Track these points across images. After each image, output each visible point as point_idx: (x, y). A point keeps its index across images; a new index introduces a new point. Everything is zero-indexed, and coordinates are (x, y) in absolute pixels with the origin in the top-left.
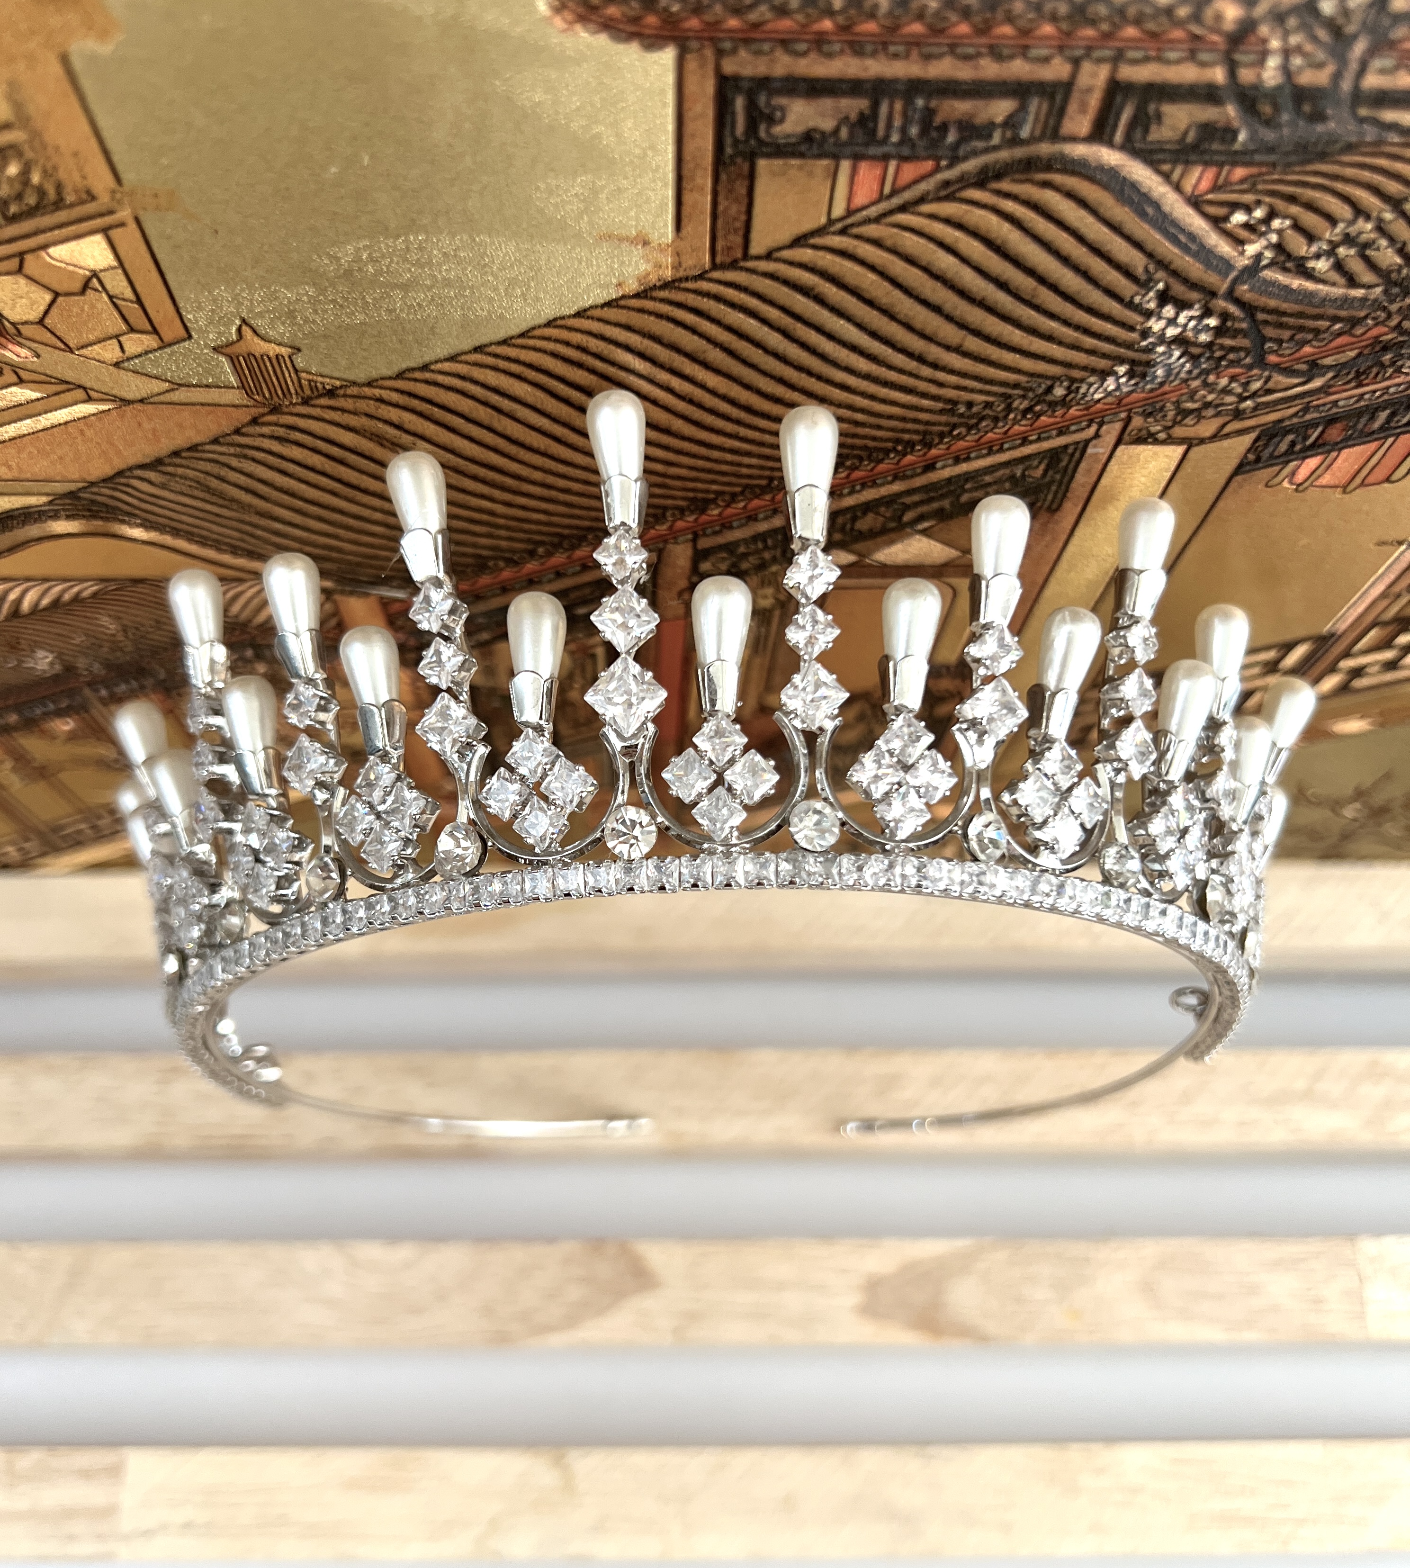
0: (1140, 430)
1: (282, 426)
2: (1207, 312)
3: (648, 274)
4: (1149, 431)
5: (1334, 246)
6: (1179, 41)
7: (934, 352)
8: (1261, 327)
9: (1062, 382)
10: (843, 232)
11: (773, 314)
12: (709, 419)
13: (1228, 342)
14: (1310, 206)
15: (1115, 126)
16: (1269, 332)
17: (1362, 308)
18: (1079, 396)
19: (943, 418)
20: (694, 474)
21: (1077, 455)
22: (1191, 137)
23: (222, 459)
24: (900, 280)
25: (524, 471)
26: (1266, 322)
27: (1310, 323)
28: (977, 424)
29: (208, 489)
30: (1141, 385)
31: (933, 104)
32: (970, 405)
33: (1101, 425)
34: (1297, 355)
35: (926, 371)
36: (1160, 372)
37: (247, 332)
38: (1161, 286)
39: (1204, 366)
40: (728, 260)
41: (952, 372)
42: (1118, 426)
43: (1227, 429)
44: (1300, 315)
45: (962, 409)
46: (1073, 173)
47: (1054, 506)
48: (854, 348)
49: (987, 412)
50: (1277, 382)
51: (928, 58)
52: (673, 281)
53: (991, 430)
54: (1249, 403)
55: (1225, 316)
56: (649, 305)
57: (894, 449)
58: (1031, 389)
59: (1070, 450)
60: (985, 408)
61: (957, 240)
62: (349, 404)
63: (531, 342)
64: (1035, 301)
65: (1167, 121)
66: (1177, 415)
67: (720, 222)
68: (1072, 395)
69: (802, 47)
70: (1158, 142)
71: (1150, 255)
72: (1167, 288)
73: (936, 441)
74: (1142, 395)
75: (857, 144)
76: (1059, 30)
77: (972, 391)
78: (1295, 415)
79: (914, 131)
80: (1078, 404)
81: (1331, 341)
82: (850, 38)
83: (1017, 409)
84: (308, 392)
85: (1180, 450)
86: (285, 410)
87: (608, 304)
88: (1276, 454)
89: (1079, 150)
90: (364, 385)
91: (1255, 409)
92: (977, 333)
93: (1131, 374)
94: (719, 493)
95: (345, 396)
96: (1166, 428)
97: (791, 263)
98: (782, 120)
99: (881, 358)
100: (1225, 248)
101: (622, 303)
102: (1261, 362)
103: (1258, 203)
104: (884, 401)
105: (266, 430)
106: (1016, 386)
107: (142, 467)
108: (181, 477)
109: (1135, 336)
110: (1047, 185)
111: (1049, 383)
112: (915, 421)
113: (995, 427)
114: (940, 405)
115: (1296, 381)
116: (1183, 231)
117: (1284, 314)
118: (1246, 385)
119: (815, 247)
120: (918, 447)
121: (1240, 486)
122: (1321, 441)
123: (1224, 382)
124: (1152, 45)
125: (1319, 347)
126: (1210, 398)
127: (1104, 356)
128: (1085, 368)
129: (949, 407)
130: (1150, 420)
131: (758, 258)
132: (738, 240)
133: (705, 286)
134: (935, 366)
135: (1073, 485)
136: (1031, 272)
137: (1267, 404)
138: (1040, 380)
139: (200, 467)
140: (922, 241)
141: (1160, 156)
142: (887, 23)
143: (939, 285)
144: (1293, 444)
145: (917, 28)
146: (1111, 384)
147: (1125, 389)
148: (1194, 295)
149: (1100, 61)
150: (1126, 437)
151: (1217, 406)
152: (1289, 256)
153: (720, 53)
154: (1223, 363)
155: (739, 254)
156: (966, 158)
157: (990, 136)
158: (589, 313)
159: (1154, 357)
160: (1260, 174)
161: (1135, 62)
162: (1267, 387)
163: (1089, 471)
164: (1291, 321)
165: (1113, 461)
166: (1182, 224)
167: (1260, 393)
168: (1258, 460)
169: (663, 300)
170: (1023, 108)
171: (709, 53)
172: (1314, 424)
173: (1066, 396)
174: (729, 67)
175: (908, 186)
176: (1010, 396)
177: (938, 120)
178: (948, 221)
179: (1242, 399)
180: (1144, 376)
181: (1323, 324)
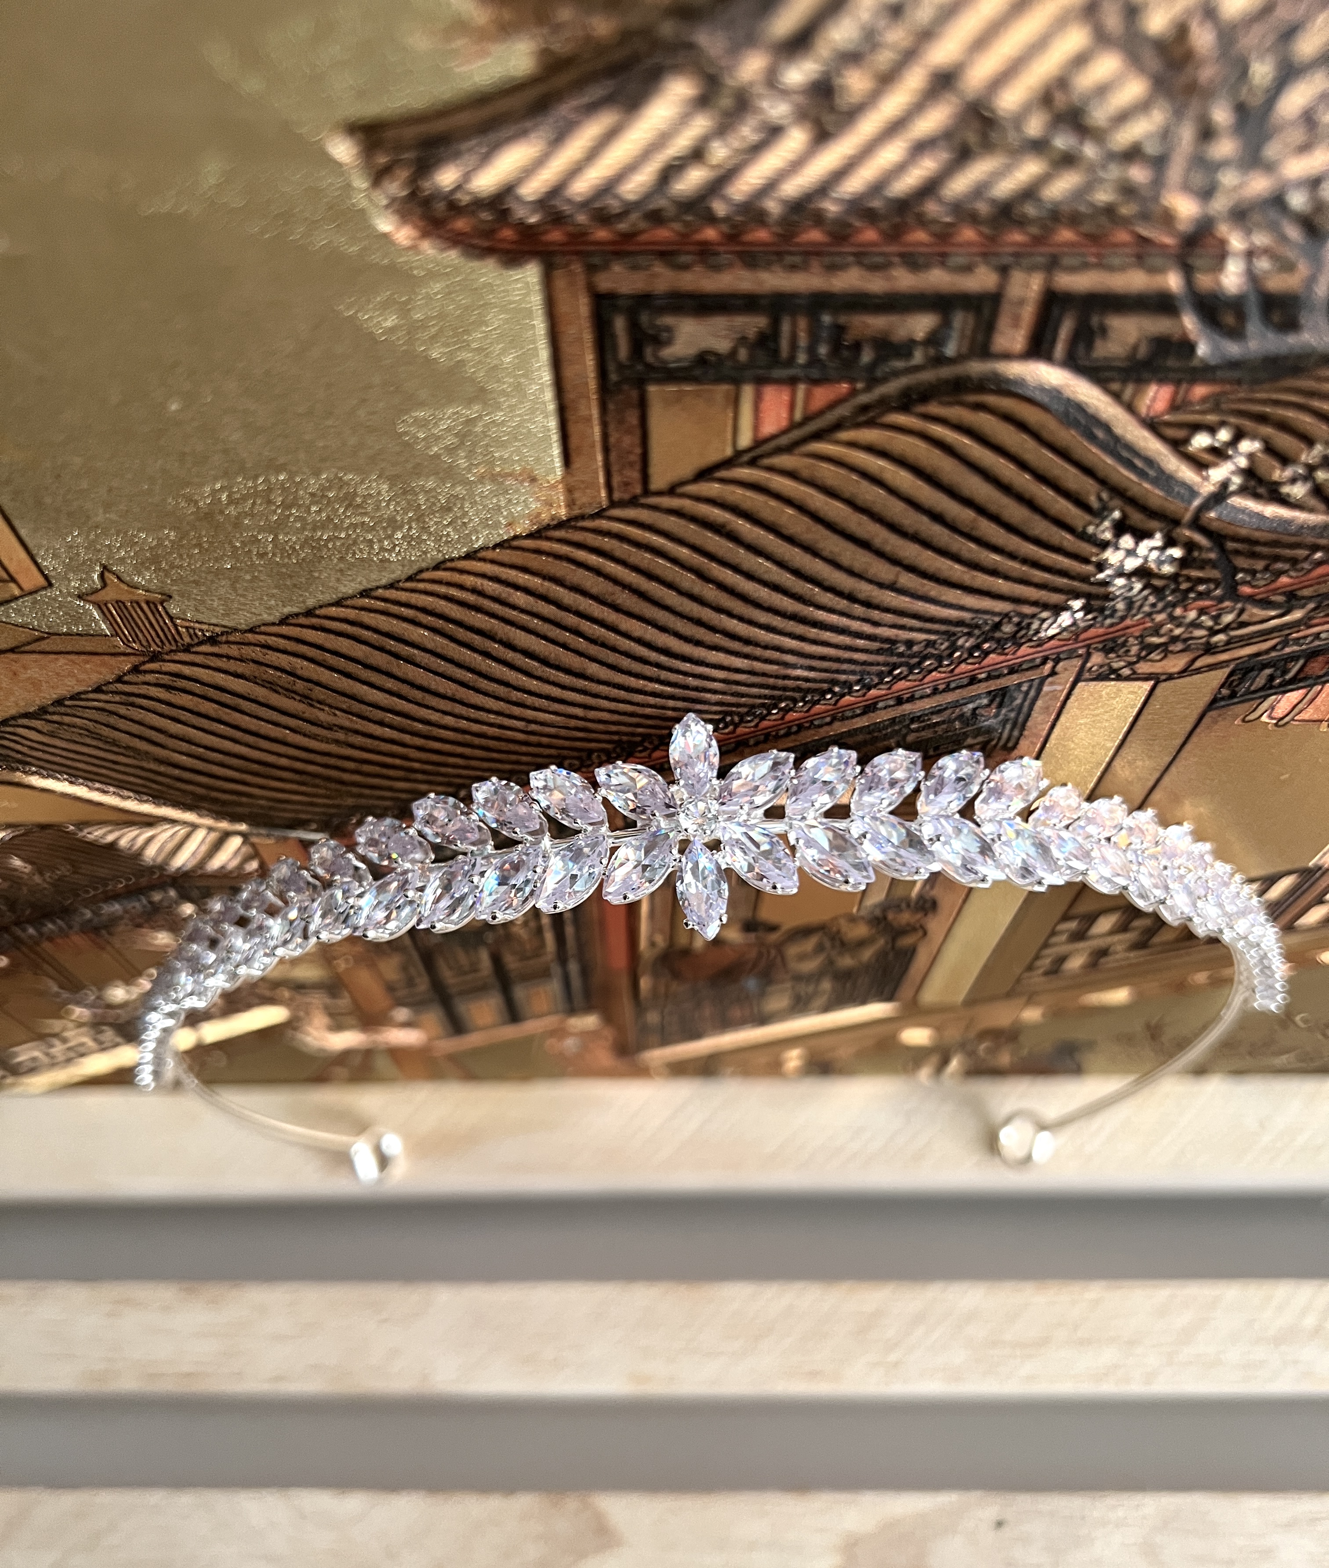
0: (1101, 666)
1: (166, 673)
2: (1170, 542)
3: (539, 514)
4: (1111, 667)
5: (1311, 469)
6: (1124, 245)
7: (865, 589)
8: (1232, 557)
9: (1010, 618)
10: (753, 463)
11: (684, 552)
12: (625, 663)
13: (1195, 573)
14: (1284, 426)
15: (1053, 342)
16: (1240, 562)
18: (1031, 632)
19: (881, 658)
20: (616, 717)
21: (1032, 693)
22: (1143, 352)
23: (108, 707)
24: (822, 514)
25: (435, 717)
26: (1237, 552)
27: (1288, 552)
28: (919, 664)
29: (99, 737)
30: (1099, 619)
31: (843, 319)
32: (910, 644)
33: (1057, 661)
34: (1273, 586)
35: (858, 609)
36: (1121, 606)
37: (111, 578)
38: (1117, 514)
39: (1170, 598)
40: (627, 496)
41: (887, 610)
42: (1078, 662)
43: (1198, 664)
44: (1275, 544)
45: (902, 649)
46: (1008, 394)
47: (1010, 745)
48: (776, 588)
49: (930, 650)
50: (1252, 615)
51: (832, 268)
52: (569, 520)
53: (935, 669)
54: (1221, 637)
55: (1190, 546)
56: (545, 545)
57: (830, 691)
58: (977, 626)
59: (1024, 688)
60: (927, 646)
61: (882, 468)
62: (233, 651)
63: (421, 586)
64: (975, 533)
65: (1112, 335)
66: (1142, 649)
67: (613, 456)
68: (1023, 632)
69: (684, 259)
70: (1105, 358)
71: (1103, 482)
72: (1125, 516)
73: (876, 680)
74: (1101, 631)
75: (760, 367)
76: (981, 234)
77: (912, 629)
78: (1273, 648)
79: (823, 350)
80: (1030, 640)
81: (1310, 571)
82: (738, 248)
83: (962, 647)
84: (187, 640)
85: (1147, 686)
86: (167, 657)
87: (500, 545)
88: (1252, 688)
89: (1016, 369)
90: (246, 631)
91: (1228, 643)
92: (911, 569)
93: (1086, 609)
94: (645, 737)
95: (228, 642)
96: (1130, 664)
97: (698, 499)
98: (669, 342)
99: (807, 597)
100: (1186, 473)
101: (515, 543)
102: (1232, 593)
103: (1223, 424)
104: (815, 642)
105: (149, 678)
106: (960, 623)
107: (26, 715)
108: (69, 725)
109: (1090, 568)
110: (980, 407)
111: (997, 619)
112: (851, 661)
113: (940, 666)
114: (876, 645)
115: (1273, 613)
116: (1138, 455)
117: (1257, 542)
118: (1216, 618)
119: (722, 481)
120: (857, 688)
121: (1215, 722)
122: (1302, 675)
123: (1192, 615)
124: (1094, 250)
125: (1297, 577)
126: (1178, 631)
127: (1055, 590)
128: (1035, 604)
129: (887, 646)
130: (1112, 655)
131: (660, 493)
132: (635, 475)
133: (604, 524)
134: (868, 604)
135: (1029, 724)
136: (968, 502)
137: (1241, 638)
138: (986, 617)
139: (86, 715)
140: (842, 471)
141: (1107, 374)
142: (779, 230)
143: (864, 518)
144: (1271, 678)
145: (815, 235)
146: (1065, 619)
147: (1082, 625)
148: (1154, 524)
149: (1031, 269)
150: (1087, 675)
151: (1185, 640)
152: (1260, 481)
153: (591, 269)
154: (1192, 595)
155: (638, 490)
156: (885, 380)
157: (909, 355)
158: (480, 555)
159: (1112, 589)
160: (1224, 393)
161: (1072, 270)
162: (1241, 619)
163: (1046, 709)
164: (1265, 550)
165: (1072, 698)
166: (1137, 448)
167: (1234, 625)
168: (1233, 695)
169: (560, 541)
170: (946, 323)
171: (577, 267)
172: (1293, 657)
173: (1017, 632)
174: (604, 283)
175: (821, 413)
176: (954, 634)
177: (849, 339)
178: (870, 449)
179: (1213, 632)
180: (1102, 610)
181: (1302, 553)
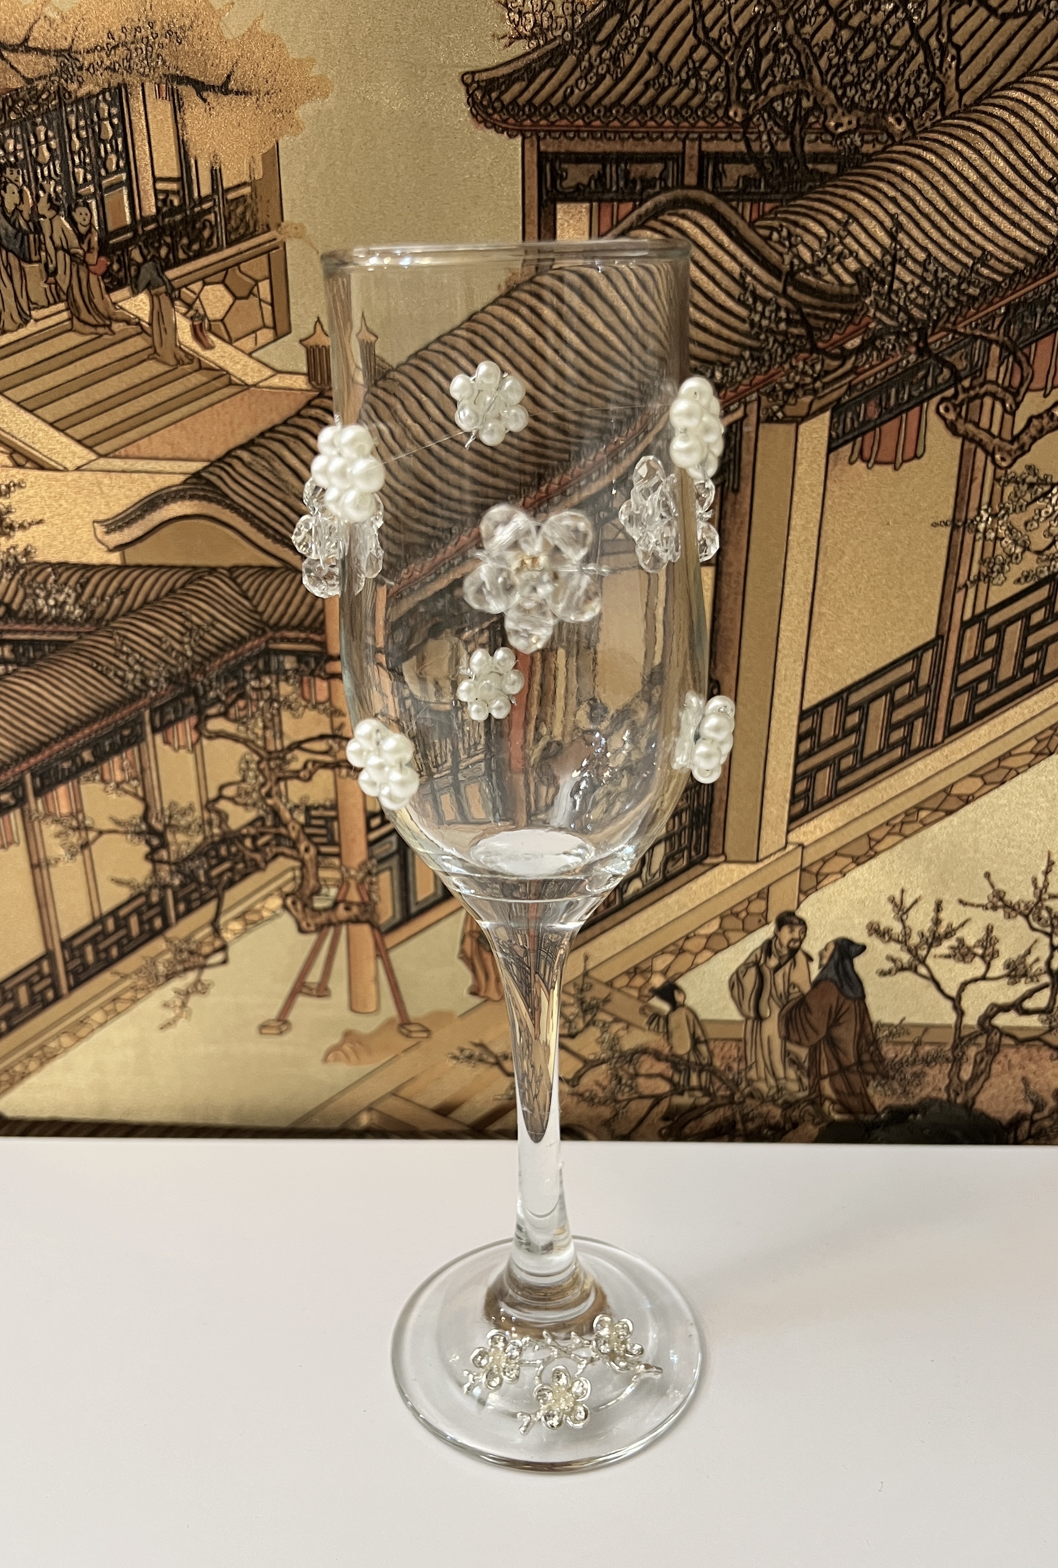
0: (768, 410)
1: (323, 408)
2: (778, 308)
3: (510, 279)
4: (773, 411)
5: (824, 255)
6: (723, 128)
8: (807, 318)
9: (718, 367)
13: (795, 331)
14: (806, 229)
15: (707, 179)
16: (812, 322)
17: (852, 302)
18: (730, 379)
21: (739, 435)
22: (741, 185)
23: (286, 439)
26: (808, 315)
27: (831, 315)
30: (759, 368)
31: (628, 166)
33: (746, 404)
34: (832, 342)
36: (766, 357)
37: (318, 328)
38: (751, 287)
39: (788, 351)
42: (755, 405)
43: (815, 407)
44: (824, 308)
46: (695, 209)
47: (736, 487)
50: (829, 365)
51: (622, 140)
52: (520, 284)
54: (818, 384)
55: (788, 311)
59: (734, 430)
63: (463, 333)
65: (728, 175)
66: (784, 395)
68: (725, 379)
69: (572, 135)
70: (728, 188)
71: (741, 265)
72: (755, 289)
74: (762, 377)
75: (599, 192)
76: (673, 122)
78: (846, 394)
79: (622, 184)
80: (730, 387)
81: (845, 330)
82: (590, 130)
86: (327, 394)
87: (494, 302)
88: (846, 431)
89: (694, 194)
91: (824, 388)
93: (752, 358)
94: (547, 467)
98: (566, 178)
100: (774, 259)
102: (815, 347)
103: (782, 227)
105: (314, 412)
107: (242, 447)
108: (260, 457)
109: (747, 326)
110: (684, 217)
115: (838, 363)
116: (753, 247)
117: (815, 307)
118: (812, 367)
121: (835, 464)
122: (867, 419)
123: (801, 365)
124: (712, 130)
125: (841, 335)
126: (798, 378)
127: (735, 344)
128: (728, 355)
130: (771, 400)
133: (533, 288)
135: (742, 465)
137: (828, 384)
138: (707, 365)
139: (272, 447)
141: (731, 197)
144: (853, 420)
146: (743, 368)
147: (752, 372)
148: (770, 295)
149: (693, 140)
150: (762, 416)
151: (803, 387)
152: (806, 264)
153: (539, 139)
154: (797, 349)
156: (646, 201)
157: (654, 186)
160: (777, 208)
161: (708, 141)
162: (825, 369)
163: (748, 449)
164: (821, 313)
165: (760, 440)
167: (822, 374)
168: (838, 437)
170: (666, 168)
171: (534, 139)
172: (858, 402)
173: (723, 379)
174: (542, 148)
175: (624, 219)
177: (631, 177)
179: (815, 380)
180: (758, 359)
181: (838, 315)
